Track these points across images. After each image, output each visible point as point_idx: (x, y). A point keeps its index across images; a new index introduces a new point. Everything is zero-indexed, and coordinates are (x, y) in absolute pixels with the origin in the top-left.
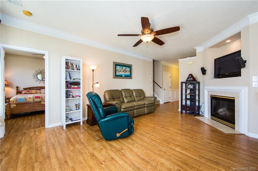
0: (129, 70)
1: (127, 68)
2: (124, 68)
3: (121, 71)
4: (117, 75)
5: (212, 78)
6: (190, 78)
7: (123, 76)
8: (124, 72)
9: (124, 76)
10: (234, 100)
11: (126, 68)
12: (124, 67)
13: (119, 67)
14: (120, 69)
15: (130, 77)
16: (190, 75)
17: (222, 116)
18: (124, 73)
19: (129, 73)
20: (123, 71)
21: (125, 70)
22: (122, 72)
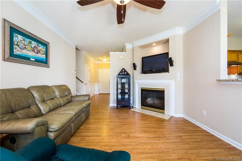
0: (43, 49)
1: (40, 45)
2: (34, 44)
3: (25, 48)
4: (14, 53)
5: (140, 73)
6: (123, 72)
7: (31, 59)
8: (35, 52)
9: (34, 60)
10: (164, 91)
11: (38, 46)
12: (33, 42)
13: (20, 37)
14: (23, 42)
15: (44, 63)
16: (123, 69)
17: (151, 104)
18: (34, 54)
19: (44, 56)
20: (31, 49)
21: (35, 47)
22: (28, 50)
